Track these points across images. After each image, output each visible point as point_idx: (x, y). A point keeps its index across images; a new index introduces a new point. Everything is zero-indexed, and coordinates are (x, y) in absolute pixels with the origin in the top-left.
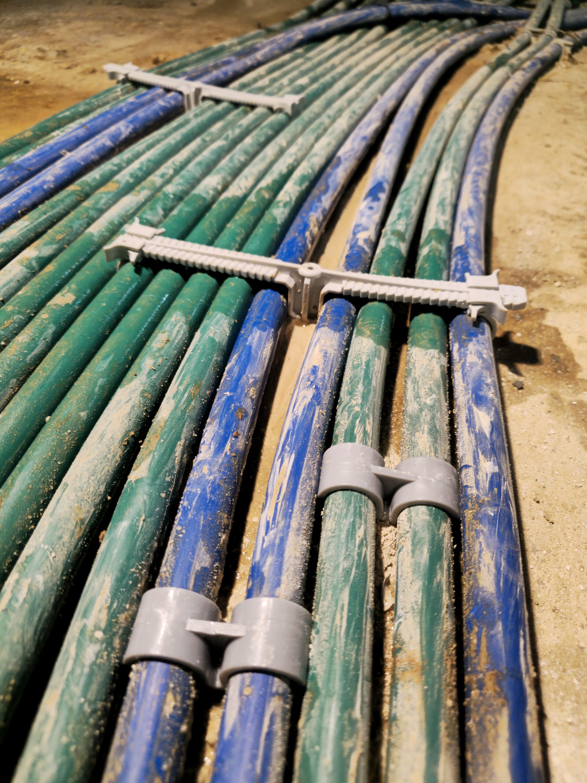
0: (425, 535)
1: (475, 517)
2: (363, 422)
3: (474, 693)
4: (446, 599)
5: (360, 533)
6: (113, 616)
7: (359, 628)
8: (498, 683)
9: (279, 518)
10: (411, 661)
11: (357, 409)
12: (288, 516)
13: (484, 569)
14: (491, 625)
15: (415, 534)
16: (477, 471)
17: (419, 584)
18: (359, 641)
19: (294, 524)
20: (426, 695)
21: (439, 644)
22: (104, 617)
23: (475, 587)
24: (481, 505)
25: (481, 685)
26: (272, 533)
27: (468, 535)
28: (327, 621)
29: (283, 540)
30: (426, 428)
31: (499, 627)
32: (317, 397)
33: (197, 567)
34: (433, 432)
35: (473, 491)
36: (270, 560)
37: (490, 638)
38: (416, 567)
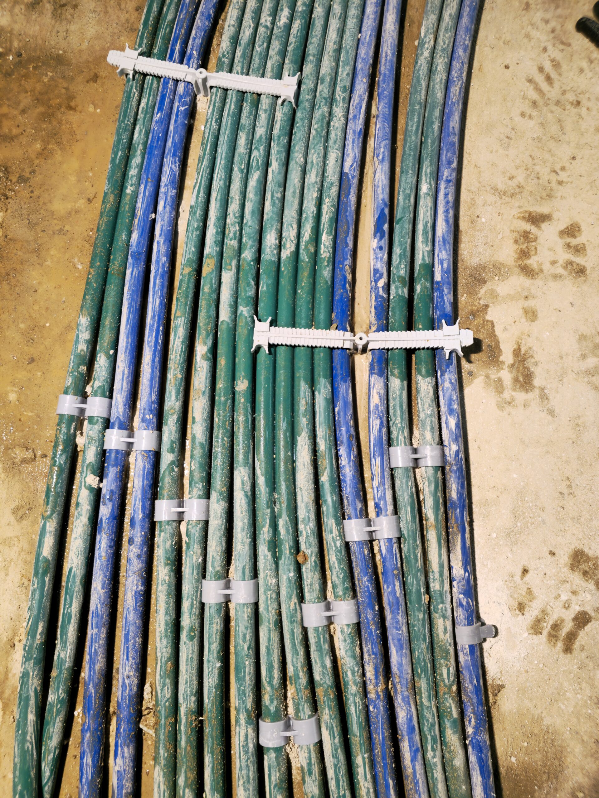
0: (432, 479)
1: (450, 470)
2: (403, 432)
3: (451, 530)
4: (441, 501)
5: (410, 484)
6: (339, 531)
7: (415, 518)
8: (458, 527)
9: (381, 485)
10: (431, 524)
11: (399, 425)
12: (384, 484)
13: (453, 491)
14: (456, 510)
15: (429, 479)
16: (450, 450)
17: (432, 498)
18: (415, 522)
19: (387, 487)
20: (437, 534)
21: (440, 517)
22: (337, 532)
23: (450, 496)
24: (452, 465)
25: (453, 528)
26: (380, 492)
27: (448, 476)
28: (404, 518)
29: (385, 494)
30: (429, 428)
31: (458, 510)
32: (381, 423)
33: (358, 509)
34: (432, 429)
35: (448, 458)
36: (382, 502)
37: (455, 514)
38: (430, 492)
